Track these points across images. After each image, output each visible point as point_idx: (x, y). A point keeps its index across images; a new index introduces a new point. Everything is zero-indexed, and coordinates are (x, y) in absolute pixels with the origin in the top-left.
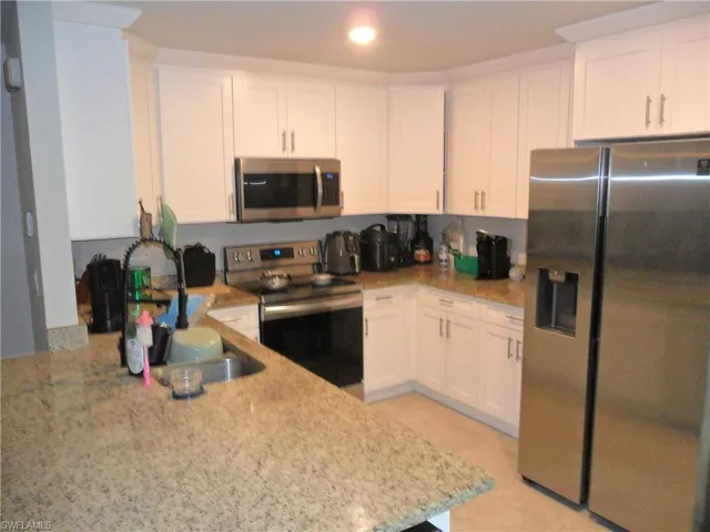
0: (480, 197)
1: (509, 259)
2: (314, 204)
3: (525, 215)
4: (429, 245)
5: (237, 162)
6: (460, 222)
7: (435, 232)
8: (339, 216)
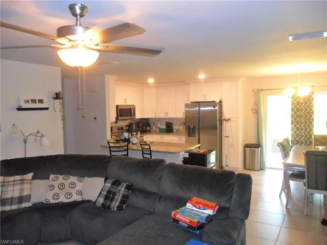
0: (167, 114)
1: (172, 128)
2: (131, 116)
3: (184, 117)
4: (150, 126)
5: (117, 106)
6: (159, 120)
7: (151, 123)
8: (135, 118)
